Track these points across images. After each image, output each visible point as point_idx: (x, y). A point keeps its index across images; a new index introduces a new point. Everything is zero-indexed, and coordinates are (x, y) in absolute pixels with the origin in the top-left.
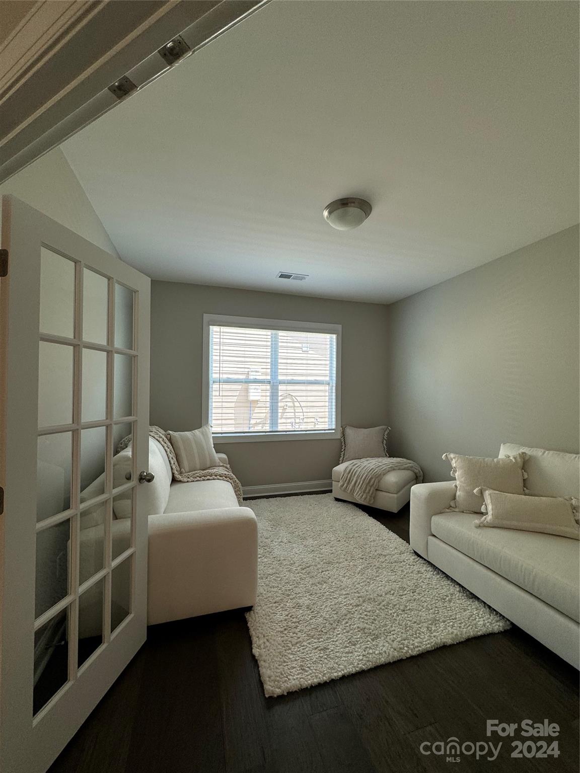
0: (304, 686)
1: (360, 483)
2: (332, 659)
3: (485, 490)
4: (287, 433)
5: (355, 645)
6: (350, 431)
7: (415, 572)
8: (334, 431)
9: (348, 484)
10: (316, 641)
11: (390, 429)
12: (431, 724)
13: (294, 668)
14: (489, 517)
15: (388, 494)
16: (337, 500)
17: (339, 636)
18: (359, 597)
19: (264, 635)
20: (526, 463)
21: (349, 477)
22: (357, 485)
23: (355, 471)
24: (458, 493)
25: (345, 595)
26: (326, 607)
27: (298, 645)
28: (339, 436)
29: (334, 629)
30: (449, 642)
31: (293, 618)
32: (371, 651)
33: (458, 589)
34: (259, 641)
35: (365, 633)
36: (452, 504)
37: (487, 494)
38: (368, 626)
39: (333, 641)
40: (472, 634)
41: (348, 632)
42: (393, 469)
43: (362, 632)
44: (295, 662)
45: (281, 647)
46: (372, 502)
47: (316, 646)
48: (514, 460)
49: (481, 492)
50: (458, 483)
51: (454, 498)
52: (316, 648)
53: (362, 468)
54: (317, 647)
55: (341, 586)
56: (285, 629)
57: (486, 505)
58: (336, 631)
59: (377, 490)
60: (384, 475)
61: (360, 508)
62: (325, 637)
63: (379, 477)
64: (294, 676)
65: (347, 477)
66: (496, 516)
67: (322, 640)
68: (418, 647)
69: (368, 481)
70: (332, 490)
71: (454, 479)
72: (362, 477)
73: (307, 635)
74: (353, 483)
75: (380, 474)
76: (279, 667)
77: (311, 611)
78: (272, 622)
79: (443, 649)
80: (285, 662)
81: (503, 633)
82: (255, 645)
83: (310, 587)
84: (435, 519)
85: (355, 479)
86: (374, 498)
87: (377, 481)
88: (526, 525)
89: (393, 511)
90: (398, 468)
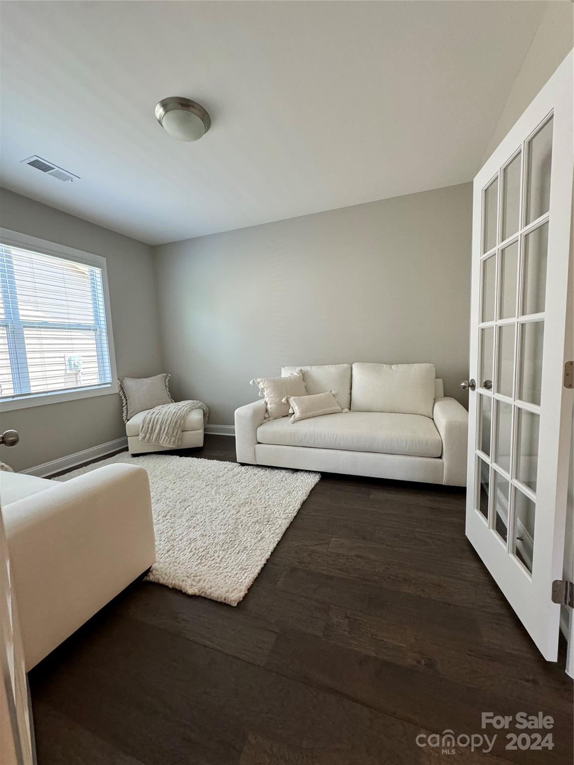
0: (255, 577)
1: (165, 428)
2: (256, 549)
3: (289, 398)
4: (48, 394)
5: (261, 532)
6: (129, 383)
7: (252, 476)
8: (109, 385)
9: (151, 433)
10: (233, 549)
11: (170, 375)
12: (332, 537)
13: (237, 574)
14: (298, 414)
15: (193, 432)
16: (134, 455)
17: (245, 535)
18: (233, 507)
19: (187, 576)
20: (304, 376)
21: (150, 426)
22: (162, 431)
23: (156, 419)
24: (269, 406)
25: (221, 512)
26: (216, 526)
27: (223, 560)
28: (116, 390)
29: (237, 534)
30: (305, 498)
31: (198, 549)
32: (274, 528)
33: (284, 472)
34: (188, 582)
35: (260, 523)
36: (266, 416)
37: (291, 400)
38: (258, 518)
39: (245, 541)
40: (311, 489)
41: (248, 530)
42: (192, 409)
43: (257, 523)
44: (234, 571)
45: (213, 571)
46: (180, 444)
47: (237, 552)
48: (298, 375)
49: (288, 401)
50: (267, 399)
51: (267, 411)
52: (238, 553)
53: (163, 414)
54: (239, 551)
55: (212, 509)
56: (201, 560)
57: (292, 408)
58: (240, 534)
59: (182, 431)
60: (187, 415)
61: (166, 455)
62: (237, 542)
63: (184, 418)
64: (242, 578)
65: (148, 428)
66: (302, 412)
67: (237, 545)
68: (294, 510)
69: (173, 425)
70: (128, 447)
71: (263, 397)
72: (166, 423)
73: (223, 550)
74: (157, 431)
75: (184, 416)
76: (227, 582)
77: (208, 536)
78: (183, 564)
79: (304, 504)
80: (226, 576)
81: (321, 480)
82: (187, 587)
83: (187, 524)
84: (260, 429)
85: (158, 427)
86: (181, 440)
87: (182, 422)
88: (318, 412)
89: (200, 446)
90: (194, 408)
